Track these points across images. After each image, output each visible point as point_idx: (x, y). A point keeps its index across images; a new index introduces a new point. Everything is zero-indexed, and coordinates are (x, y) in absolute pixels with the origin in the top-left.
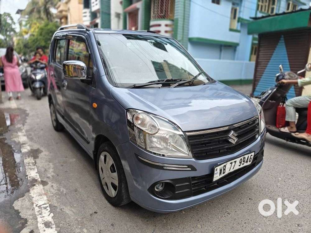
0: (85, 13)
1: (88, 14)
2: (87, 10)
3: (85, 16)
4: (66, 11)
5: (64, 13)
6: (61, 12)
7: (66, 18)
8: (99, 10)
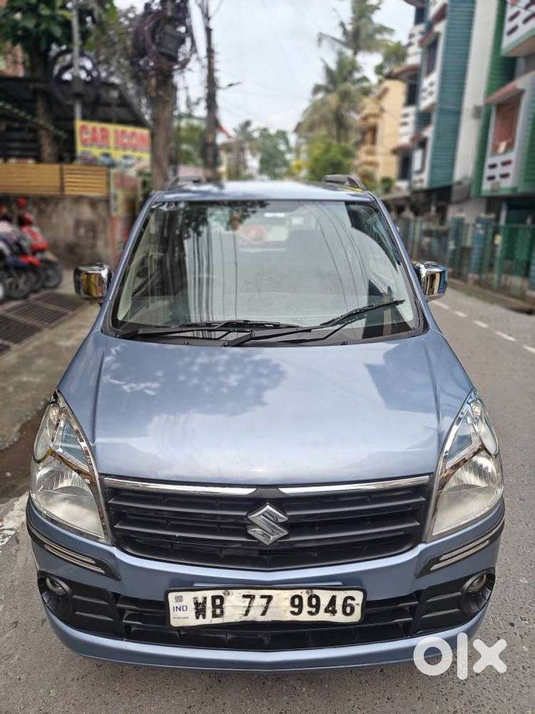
0: (406, 115)
1: (411, 119)
2: (411, 110)
3: (405, 124)
4: (376, 116)
5: (372, 121)
6: (365, 118)
7: (374, 130)
8: (433, 105)
